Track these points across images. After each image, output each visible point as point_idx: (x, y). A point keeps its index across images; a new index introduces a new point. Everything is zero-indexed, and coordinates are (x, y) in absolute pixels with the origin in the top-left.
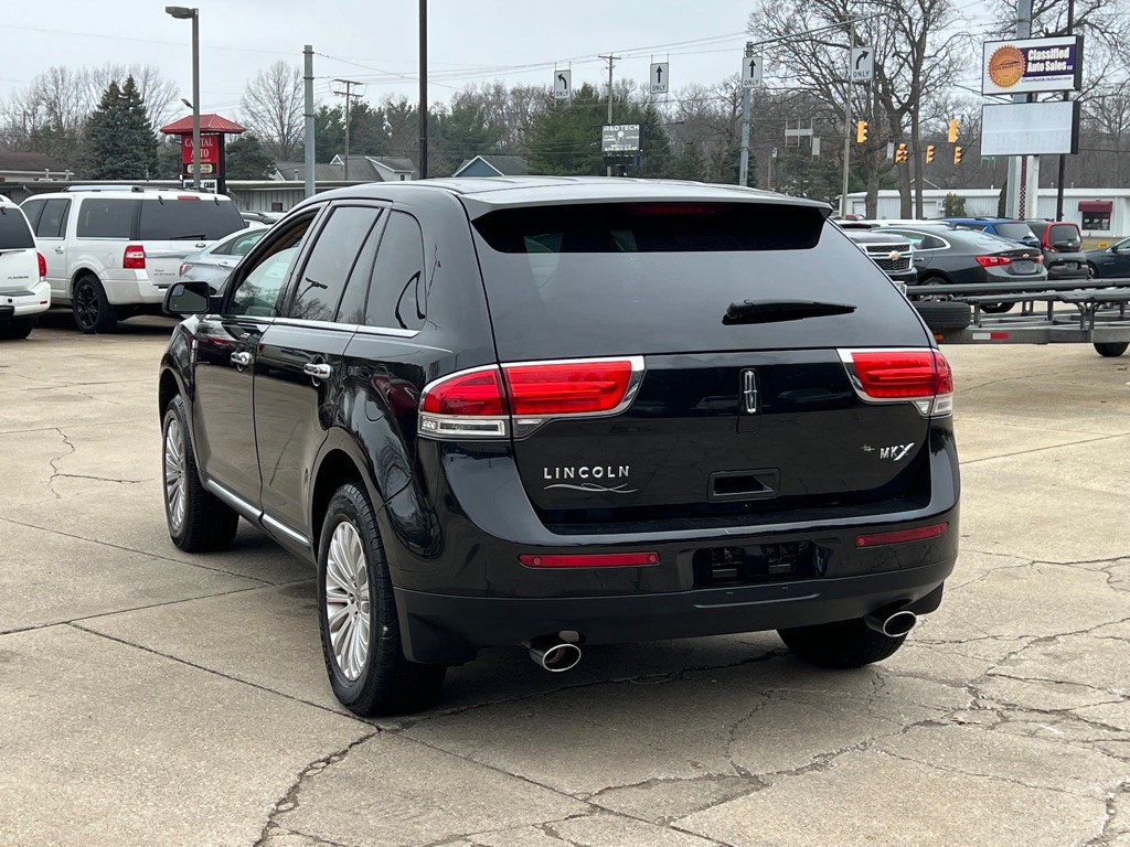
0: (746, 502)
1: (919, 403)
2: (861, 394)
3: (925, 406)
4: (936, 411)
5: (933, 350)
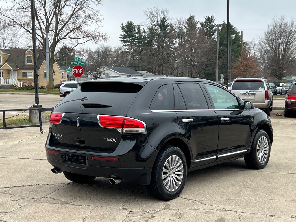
0: (81, 146)
1: (117, 129)
2: (100, 125)
3: (120, 130)
4: (124, 132)
5: (126, 117)
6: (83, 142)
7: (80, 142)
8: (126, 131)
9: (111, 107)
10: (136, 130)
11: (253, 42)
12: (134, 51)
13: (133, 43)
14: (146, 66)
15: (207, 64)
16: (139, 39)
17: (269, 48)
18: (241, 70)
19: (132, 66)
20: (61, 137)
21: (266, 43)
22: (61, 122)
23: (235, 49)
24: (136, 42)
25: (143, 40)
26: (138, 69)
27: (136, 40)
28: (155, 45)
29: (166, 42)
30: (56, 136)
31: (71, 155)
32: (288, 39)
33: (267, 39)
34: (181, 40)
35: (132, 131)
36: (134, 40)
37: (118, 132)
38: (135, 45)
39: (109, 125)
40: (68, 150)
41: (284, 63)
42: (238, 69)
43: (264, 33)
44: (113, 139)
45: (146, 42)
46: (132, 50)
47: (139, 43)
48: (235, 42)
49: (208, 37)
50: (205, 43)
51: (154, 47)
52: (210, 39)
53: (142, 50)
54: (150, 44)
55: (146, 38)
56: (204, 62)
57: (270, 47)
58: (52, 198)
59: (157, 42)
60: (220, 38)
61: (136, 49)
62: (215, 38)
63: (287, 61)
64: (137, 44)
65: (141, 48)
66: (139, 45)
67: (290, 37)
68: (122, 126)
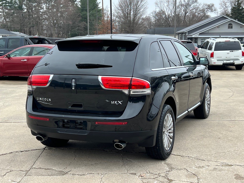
0: (77, 110)
1: (123, 91)
2: (103, 87)
3: (126, 92)
4: (132, 93)
5: (133, 78)
6: (80, 106)
7: (74, 106)
8: (133, 92)
9: (111, 66)
10: (141, 91)
11: (107, 9)
12: (5, 14)
13: (4, 7)
14: (18, 28)
15: (72, 26)
16: (10, 3)
17: (122, 14)
18: (103, 31)
19: (5, 27)
20: (49, 102)
21: (120, 10)
22: (48, 85)
23: (94, 13)
24: (7, 6)
25: (13, 4)
26: (10, 30)
27: (7, 4)
28: (25, 9)
29: (35, 7)
30: (42, 101)
31: (66, 121)
32: (137, 6)
33: (121, 6)
34: (48, 5)
35: (139, 92)
36: (5, 4)
37: (124, 93)
38: (7, 9)
39: (112, 86)
40: (63, 116)
41: (134, 26)
42: (101, 31)
43: (118, 2)
44: (119, 101)
45: (17, 6)
46: (4, 13)
47: (10, 6)
48: (94, 8)
49: (71, 3)
50: (69, 8)
51: (24, 10)
52: (73, 5)
53: (13, 13)
54: (20, 8)
55: (17, 2)
56: (70, 24)
57: (123, 12)
58: (42, 168)
59: (26, 6)
60: (82, 4)
61: (7, 12)
62: (77, 4)
63: (136, 24)
64: (9, 8)
65: (12, 11)
66: (11, 8)
67: (138, 5)
68: (130, 87)
